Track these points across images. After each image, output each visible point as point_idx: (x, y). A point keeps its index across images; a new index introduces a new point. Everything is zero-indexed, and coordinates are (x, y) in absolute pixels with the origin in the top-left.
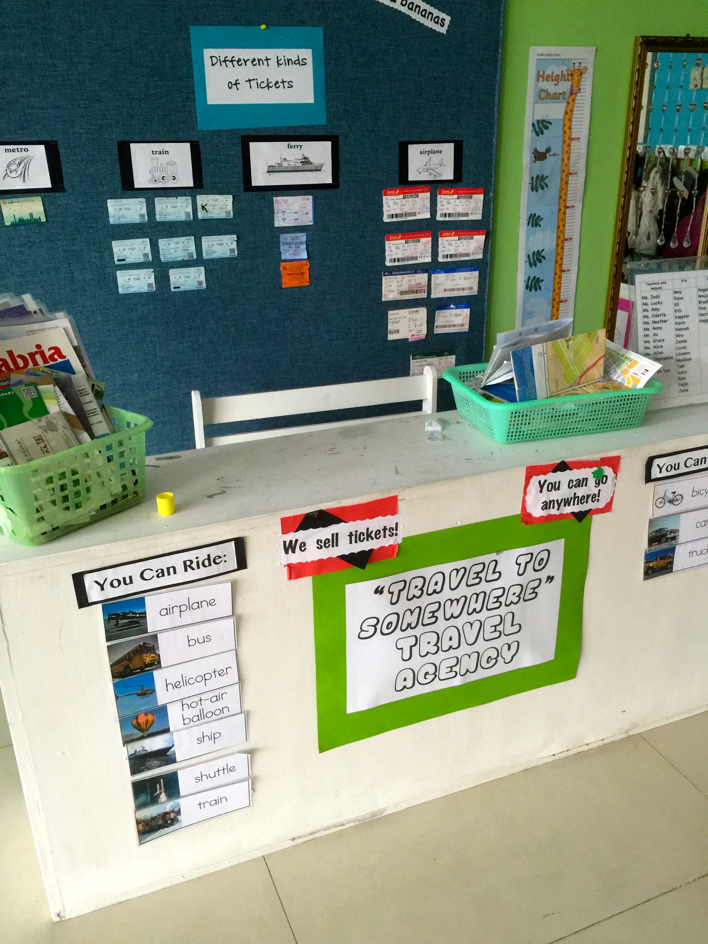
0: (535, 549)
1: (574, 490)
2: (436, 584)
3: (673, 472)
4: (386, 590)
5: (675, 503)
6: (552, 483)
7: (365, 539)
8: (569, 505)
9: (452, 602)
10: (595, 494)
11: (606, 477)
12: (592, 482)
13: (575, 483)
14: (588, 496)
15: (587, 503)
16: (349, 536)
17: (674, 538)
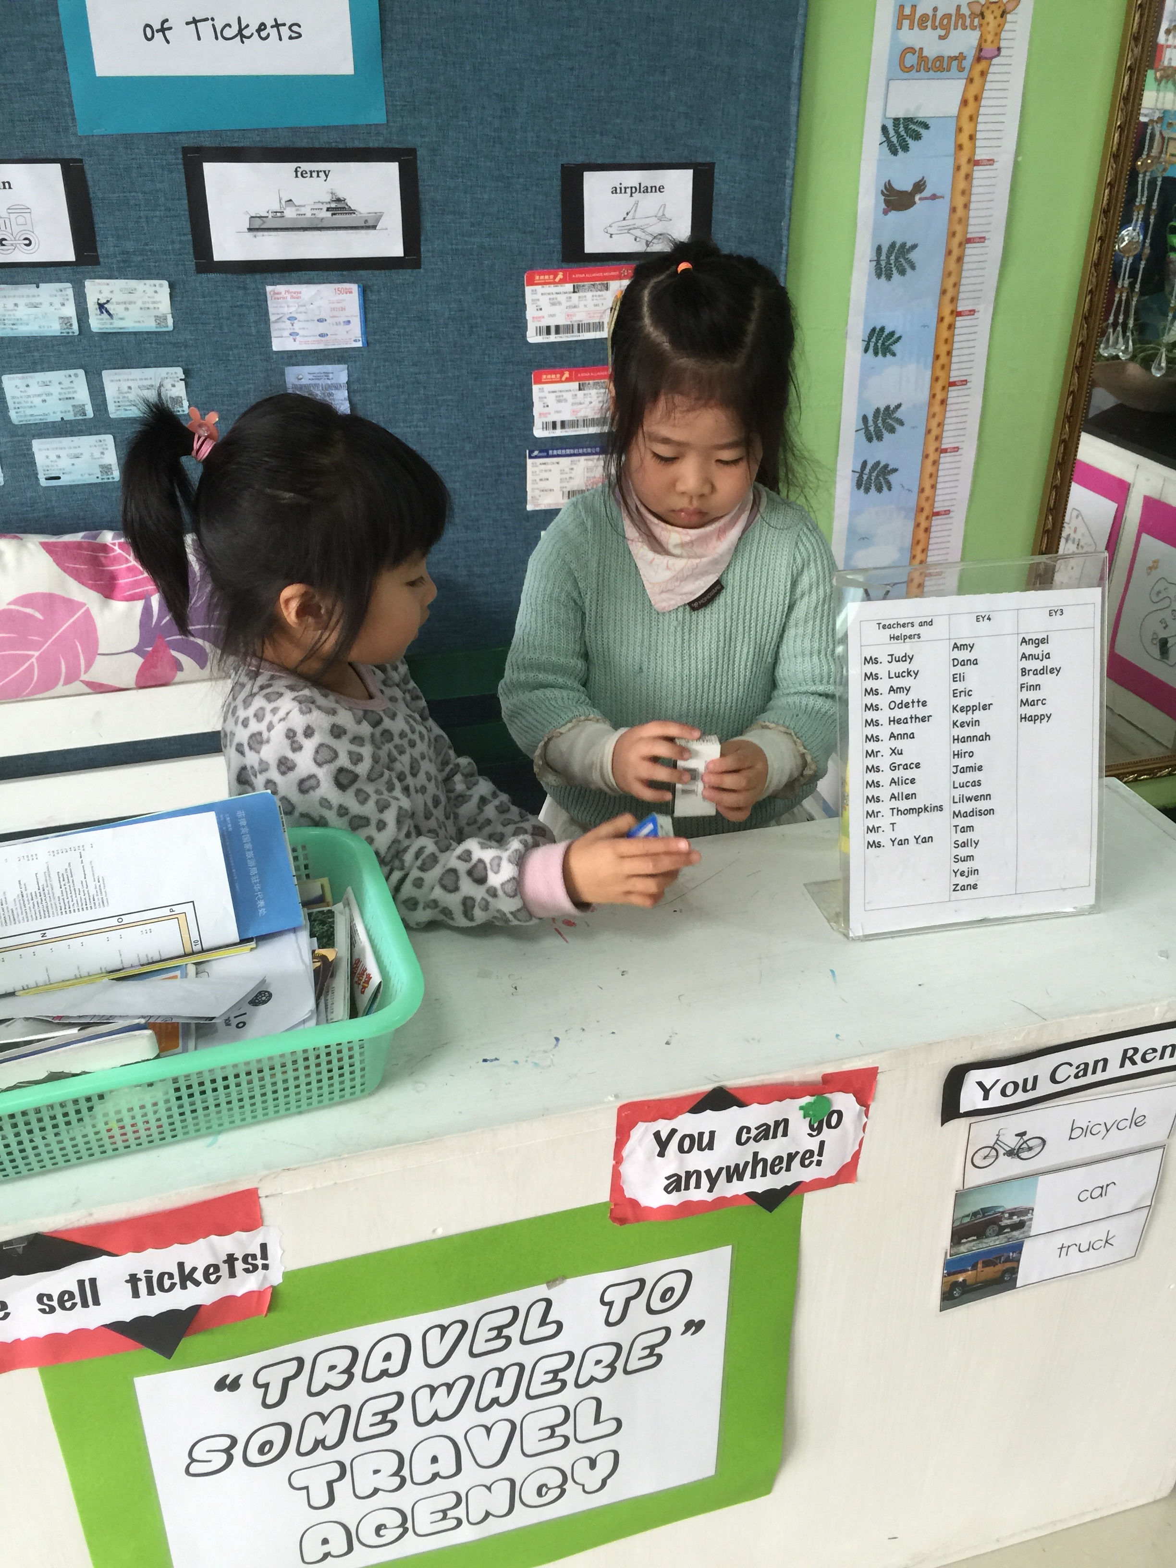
0: (650, 1271)
1: (752, 1146)
2: (388, 1357)
3: (1020, 1097)
4: (246, 1382)
5: (1024, 1155)
6: (691, 1137)
7: (178, 1286)
8: (740, 1178)
9: (433, 1390)
10: (812, 1153)
11: (840, 1114)
12: (799, 1126)
13: (754, 1133)
14: (791, 1157)
15: (788, 1169)
16: (127, 1281)
17: (1020, 1225)
